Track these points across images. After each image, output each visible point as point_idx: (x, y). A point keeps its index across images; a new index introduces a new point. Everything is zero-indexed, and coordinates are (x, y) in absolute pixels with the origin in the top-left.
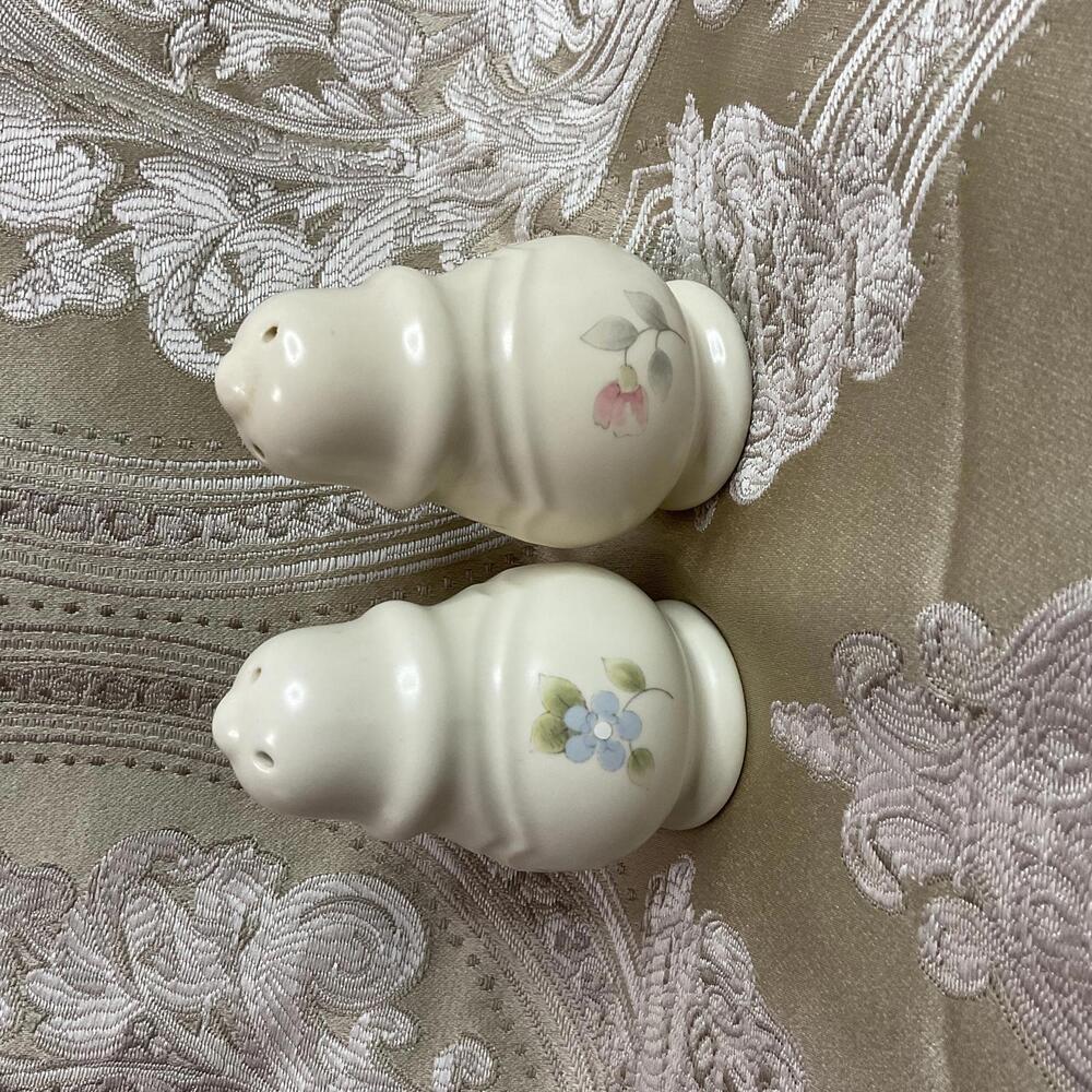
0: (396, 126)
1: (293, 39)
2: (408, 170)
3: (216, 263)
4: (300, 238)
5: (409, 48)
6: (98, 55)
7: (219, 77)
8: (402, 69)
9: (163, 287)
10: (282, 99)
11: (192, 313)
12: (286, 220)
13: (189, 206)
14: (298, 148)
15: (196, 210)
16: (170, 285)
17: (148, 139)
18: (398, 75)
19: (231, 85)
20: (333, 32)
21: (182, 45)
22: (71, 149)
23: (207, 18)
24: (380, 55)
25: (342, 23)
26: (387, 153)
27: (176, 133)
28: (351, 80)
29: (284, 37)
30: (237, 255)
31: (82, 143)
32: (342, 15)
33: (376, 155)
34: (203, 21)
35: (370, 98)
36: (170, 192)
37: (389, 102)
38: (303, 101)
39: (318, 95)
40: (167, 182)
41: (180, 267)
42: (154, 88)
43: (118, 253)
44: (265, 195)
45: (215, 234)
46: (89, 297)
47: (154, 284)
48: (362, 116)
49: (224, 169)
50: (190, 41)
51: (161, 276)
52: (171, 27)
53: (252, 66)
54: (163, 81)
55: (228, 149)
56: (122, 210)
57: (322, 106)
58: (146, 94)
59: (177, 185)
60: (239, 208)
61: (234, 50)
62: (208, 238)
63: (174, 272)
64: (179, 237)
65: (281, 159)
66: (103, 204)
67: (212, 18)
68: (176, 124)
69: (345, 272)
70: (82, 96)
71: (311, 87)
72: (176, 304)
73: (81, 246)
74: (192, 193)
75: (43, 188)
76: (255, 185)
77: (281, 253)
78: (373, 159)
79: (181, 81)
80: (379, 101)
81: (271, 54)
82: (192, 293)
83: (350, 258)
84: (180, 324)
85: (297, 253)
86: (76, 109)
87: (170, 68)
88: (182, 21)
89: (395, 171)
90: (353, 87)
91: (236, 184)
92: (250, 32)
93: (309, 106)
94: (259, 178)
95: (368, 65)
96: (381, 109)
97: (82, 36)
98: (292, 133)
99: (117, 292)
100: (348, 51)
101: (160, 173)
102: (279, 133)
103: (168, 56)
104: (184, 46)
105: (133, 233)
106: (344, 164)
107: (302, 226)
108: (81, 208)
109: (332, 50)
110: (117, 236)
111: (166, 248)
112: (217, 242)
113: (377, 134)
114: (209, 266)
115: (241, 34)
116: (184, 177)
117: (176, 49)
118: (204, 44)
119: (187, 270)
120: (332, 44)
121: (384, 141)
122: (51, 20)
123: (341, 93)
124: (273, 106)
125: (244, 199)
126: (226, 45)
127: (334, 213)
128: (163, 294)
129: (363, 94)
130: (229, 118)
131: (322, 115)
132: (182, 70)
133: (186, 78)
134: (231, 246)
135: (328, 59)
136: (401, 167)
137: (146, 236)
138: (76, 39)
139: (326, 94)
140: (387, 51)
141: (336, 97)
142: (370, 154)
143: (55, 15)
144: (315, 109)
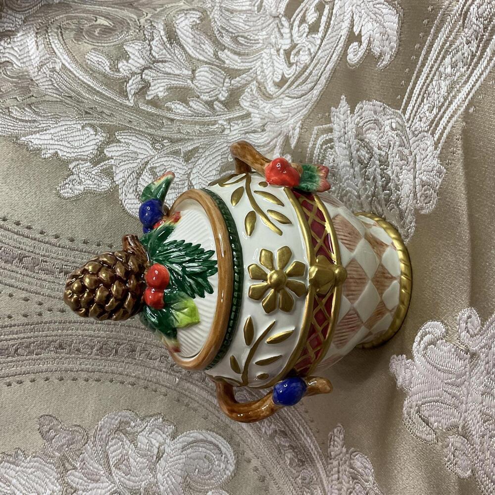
0: (220, 115)
1: (177, 83)
2: (227, 132)
3: (147, 171)
4: (181, 160)
5: (225, 84)
6: (98, 92)
7: (147, 99)
8: (222, 92)
9: (125, 181)
10: (173, 106)
11: (137, 192)
12: (176, 153)
13: (135, 150)
14: (180, 126)
15: (138, 151)
16: (128, 181)
17: (119, 124)
18: (221, 94)
19: (152, 102)
20: (193, 78)
21: (132, 86)
22: (88, 128)
23: (142, 76)
24: (213, 86)
25: (197, 75)
26: (217, 126)
27: (130, 121)
28: (201, 97)
29: (173, 82)
30: (156, 168)
31: (92, 126)
32: (197, 72)
33: (213, 127)
34: (140, 77)
35: (210, 104)
36: (127, 144)
37: (217, 106)
38: (181, 107)
39: (187, 104)
40: (126, 141)
41: (132, 173)
42: (121, 104)
43: (106, 169)
44: (167, 144)
45: (146, 160)
46: (95, 186)
47: (121, 180)
48: (206, 111)
49: (150, 134)
50: (135, 85)
51: (124, 177)
52: (127, 79)
53: (161, 95)
54: (125, 101)
55: (151, 127)
56: (108, 152)
57: (189, 108)
58: (118, 107)
59: (131, 141)
60: (156, 149)
61: (153, 88)
62: (143, 162)
63: (129, 176)
64: (131, 161)
65: (173, 130)
66: (101, 149)
67: (143, 75)
68: (130, 118)
69: (201, 173)
70: (92, 108)
71: (184, 101)
72: (130, 188)
73: (92, 166)
74: (137, 145)
75: (76, 144)
76: (162, 141)
77: (174, 166)
78: (211, 128)
79: (132, 101)
80: (213, 105)
81: (168, 89)
82: (137, 184)
83: (203, 167)
84: (132, 196)
85: (180, 166)
86: (89, 113)
87: (127, 96)
88: (131, 77)
89: (221, 132)
90: (202, 100)
91: (154, 141)
92: (159, 81)
93: (184, 109)
94: (164, 138)
95: (208, 91)
96: (214, 109)
97: (92, 85)
98: (178, 120)
99: (106, 184)
100: (199, 85)
101: (124, 137)
102: (172, 120)
103: (126, 91)
104: (132, 87)
105: (113, 161)
106: (199, 131)
107: (182, 155)
108: (92, 151)
109: (192, 86)
110: (106, 162)
111: (126, 167)
112: (147, 163)
113: (213, 119)
114: (144, 173)
115: (156, 82)
116: (134, 138)
117: (129, 88)
118: (140, 86)
119: (135, 175)
120: (193, 83)
121: (215, 121)
122: (79, 79)
123: (197, 103)
124: (169, 109)
125: (158, 146)
126: (150, 86)
127: (196, 150)
128: (125, 184)
129: (206, 102)
130: (152, 115)
131: (190, 112)
132: (132, 96)
133: (134, 100)
134: (153, 164)
135: (191, 89)
136: (223, 131)
137: (118, 162)
138: (89, 86)
139: (191, 103)
140: (216, 85)
141: (195, 104)
142: (210, 126)
143: (81, 77)
144: (187, 110)
